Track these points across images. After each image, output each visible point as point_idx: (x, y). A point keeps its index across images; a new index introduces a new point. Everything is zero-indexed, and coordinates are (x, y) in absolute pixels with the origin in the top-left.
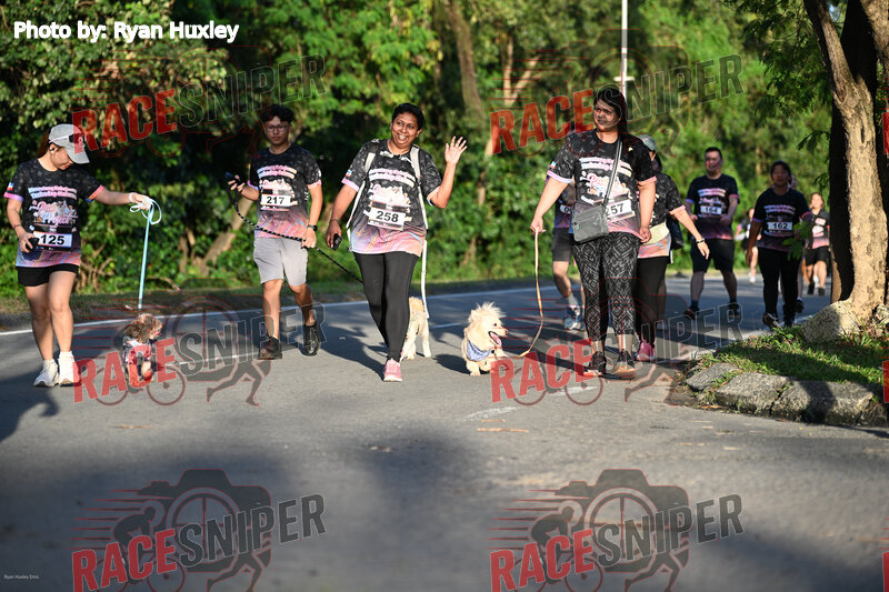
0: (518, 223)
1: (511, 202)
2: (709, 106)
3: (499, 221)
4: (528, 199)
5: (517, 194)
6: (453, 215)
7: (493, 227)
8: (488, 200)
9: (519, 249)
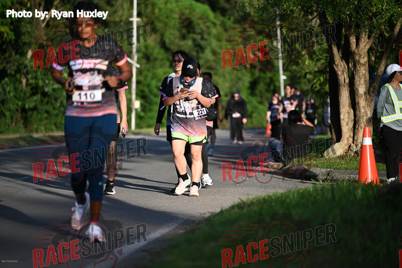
0: (46, 100)
1: (43, 87)
2: (155, 27)
3: (35, 98)
4: (53, 85)
5: (47, 81)
6: (12, 94)
7: (32, 102)
8: (27, 85)
9: (46, 115)
